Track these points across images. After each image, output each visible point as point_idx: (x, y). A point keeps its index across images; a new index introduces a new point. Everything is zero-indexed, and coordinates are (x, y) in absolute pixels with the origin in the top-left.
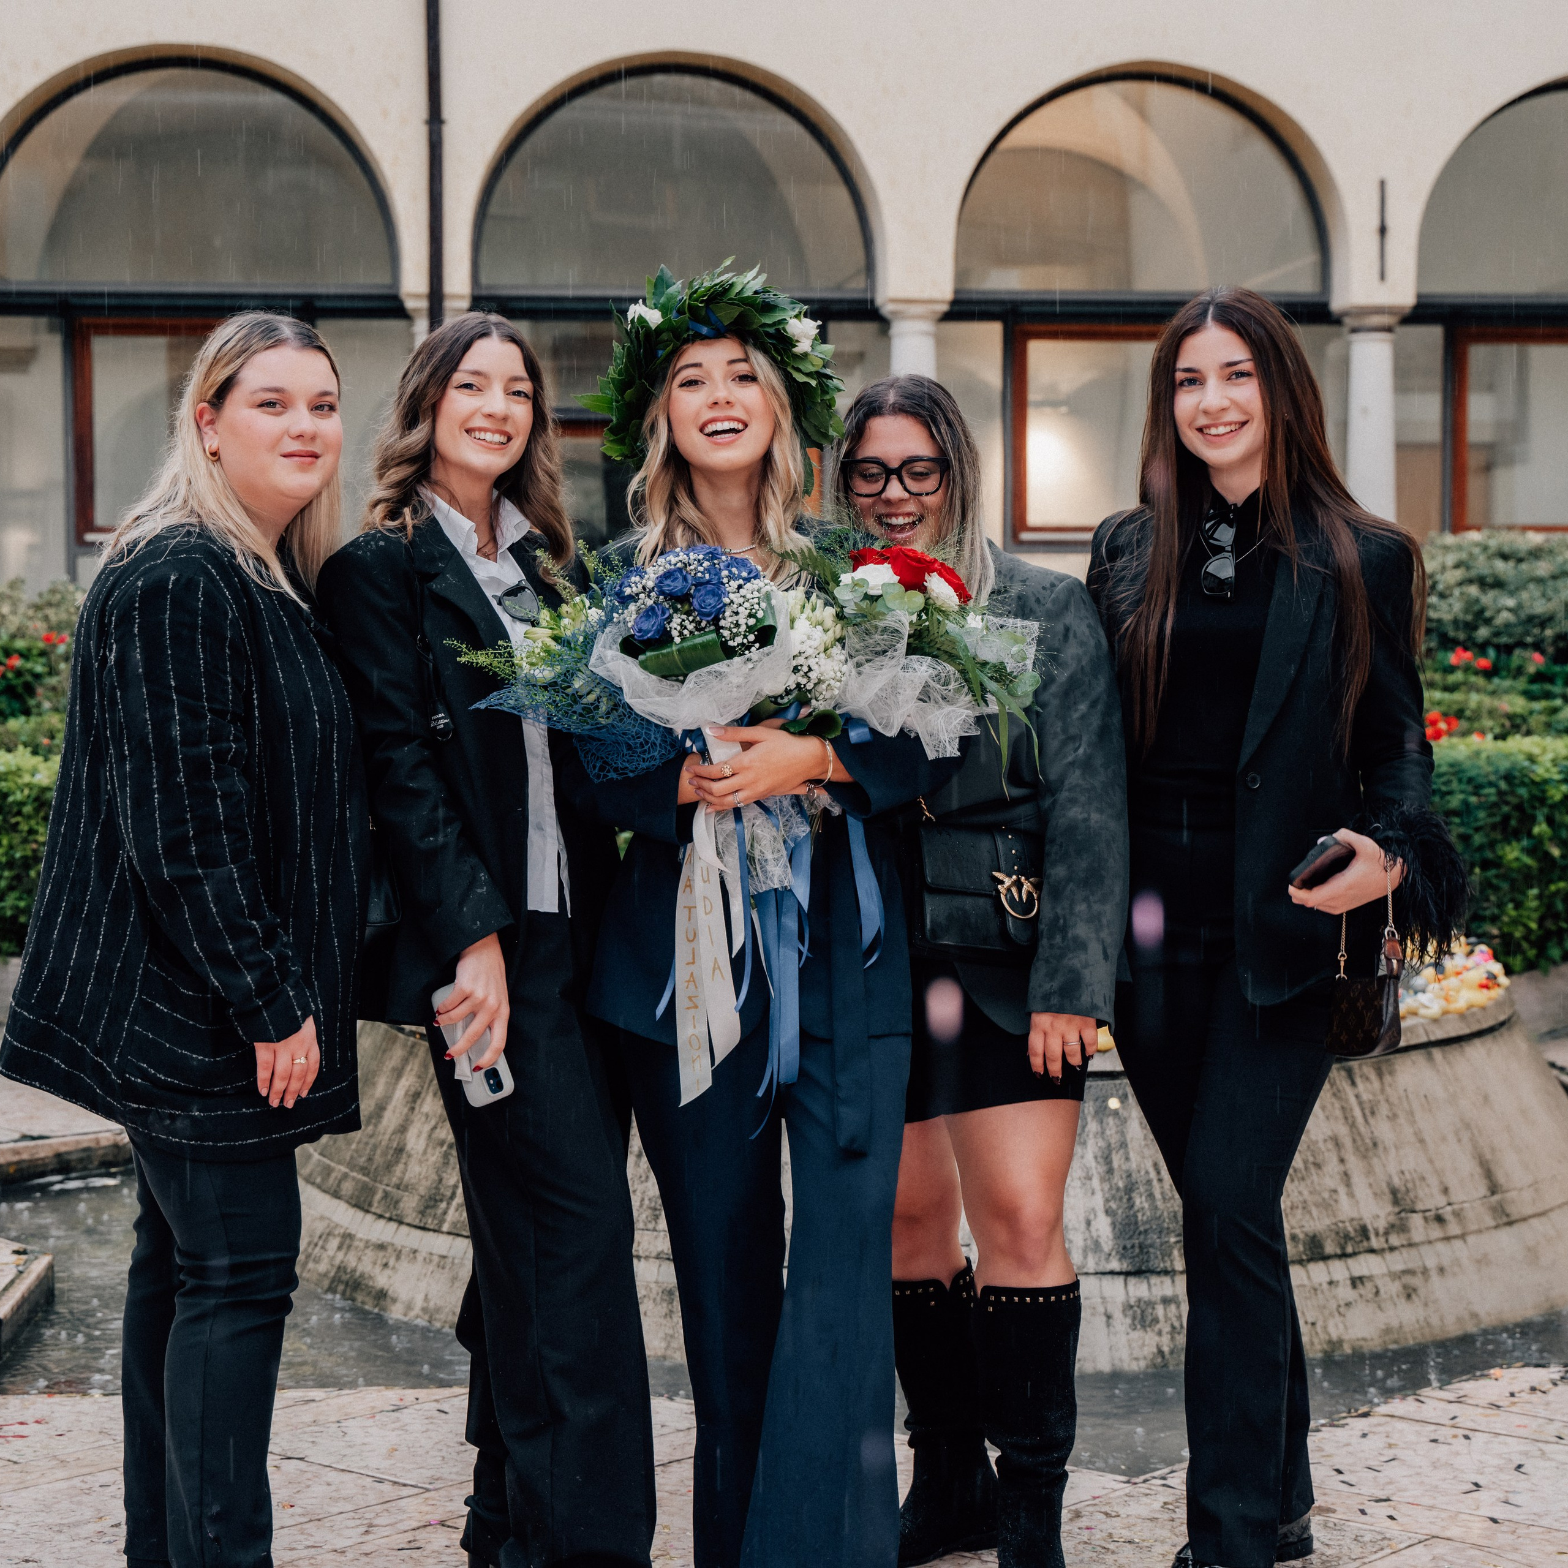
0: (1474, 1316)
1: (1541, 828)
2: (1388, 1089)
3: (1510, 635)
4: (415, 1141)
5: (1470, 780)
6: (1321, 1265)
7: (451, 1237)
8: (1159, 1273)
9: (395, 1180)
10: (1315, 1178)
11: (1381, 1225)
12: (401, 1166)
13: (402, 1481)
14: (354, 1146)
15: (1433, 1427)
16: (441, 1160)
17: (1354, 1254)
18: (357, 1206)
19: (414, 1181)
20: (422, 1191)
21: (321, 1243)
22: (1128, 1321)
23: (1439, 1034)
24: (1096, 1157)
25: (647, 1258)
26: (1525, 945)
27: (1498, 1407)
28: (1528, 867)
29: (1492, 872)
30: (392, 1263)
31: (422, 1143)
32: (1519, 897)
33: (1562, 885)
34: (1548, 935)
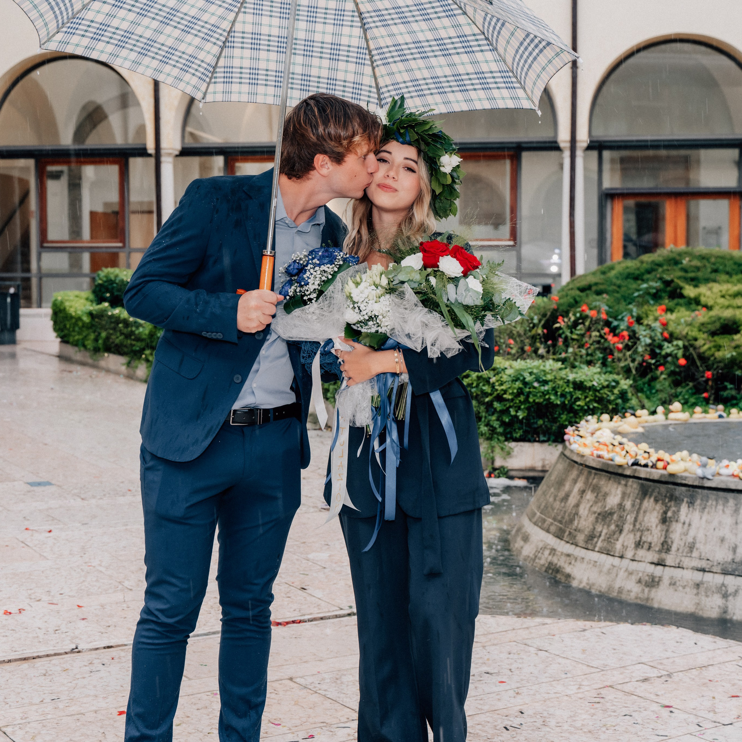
4: (583, 510)
7: (599, 554)
9: (574, 527)
12: (577, 521)
13: (591, 665)
14: (555, 511)
16: (594, 520)
18: (557, 537)
19: (582, 528)
20: (586, 533)
21: (541, 551)
25: (687, 569)
30: (573, 562)
31: (586, 512)
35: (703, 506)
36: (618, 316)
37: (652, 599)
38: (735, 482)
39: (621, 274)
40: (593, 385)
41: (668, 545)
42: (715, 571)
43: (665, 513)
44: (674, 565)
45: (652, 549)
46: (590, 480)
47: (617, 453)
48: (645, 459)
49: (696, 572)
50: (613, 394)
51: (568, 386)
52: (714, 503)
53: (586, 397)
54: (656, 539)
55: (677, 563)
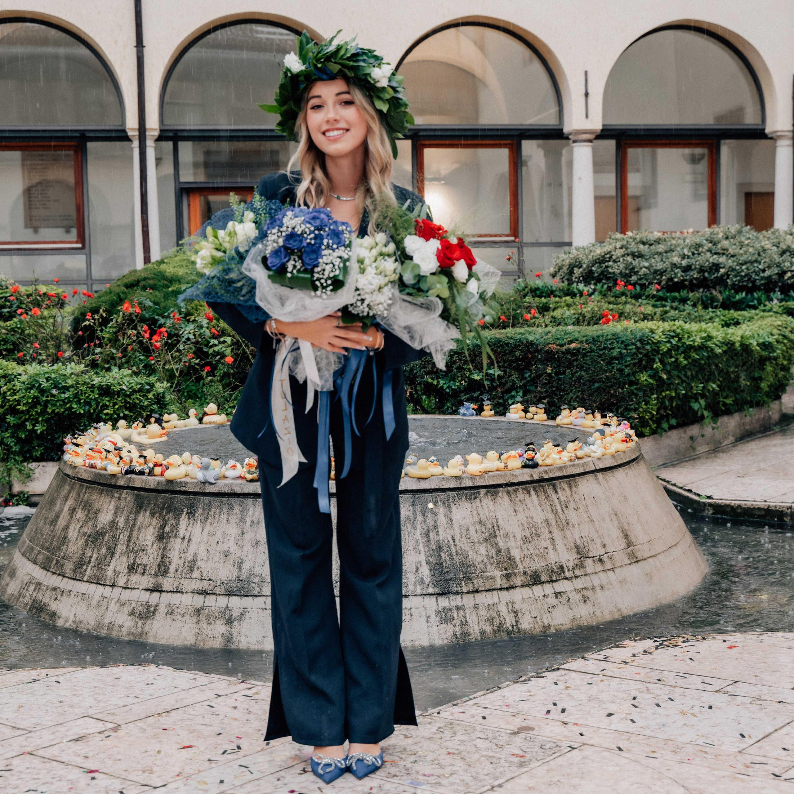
0: (619, 610)
1: (657, 365)
2: (574, 495)
3: (647, 280)
4: (72, 534)
5: (623, 342)
6: (539, 586)
7: (88, 584)
9: (62, 554)
10: (536, 541)
11: (571, 565)
12: (65, 546)
13: (18, 726)
14: (44, 537)
15: (590, 676)
16: (84, 543)
17: (557, 580)
18: (43, 568)
19: (71, 554)
20: (75, 559)
21: (26, 587)
22: (438, 619)
23: (601, 466)
24: (421, 534)
25: (186, 592)
26: (651, 423)
27: (626, 663)
28: (652, 384)
29: (634, 387)
30: (59, 597)
31: (76, 534)
32: (647, 399)
33: (668, 392)
34: (662, 417)
35: (205, 516)
36: (164, 313)
37: (147, 634)
38: (241, 484)
40: (122, 389)
41: (165, 566)
42: (217, 592)
43: (163, 527)
44: (172, 590)
45: (147, 573)
46: (82, 496)
47: (110, 460)
48: (140, 464)
49: (196, 596)
50: (147, 399)
51: (93, 392)
52: (218, 511)
53: (115, 404)
54: (152, 561)
55: (175, 587)
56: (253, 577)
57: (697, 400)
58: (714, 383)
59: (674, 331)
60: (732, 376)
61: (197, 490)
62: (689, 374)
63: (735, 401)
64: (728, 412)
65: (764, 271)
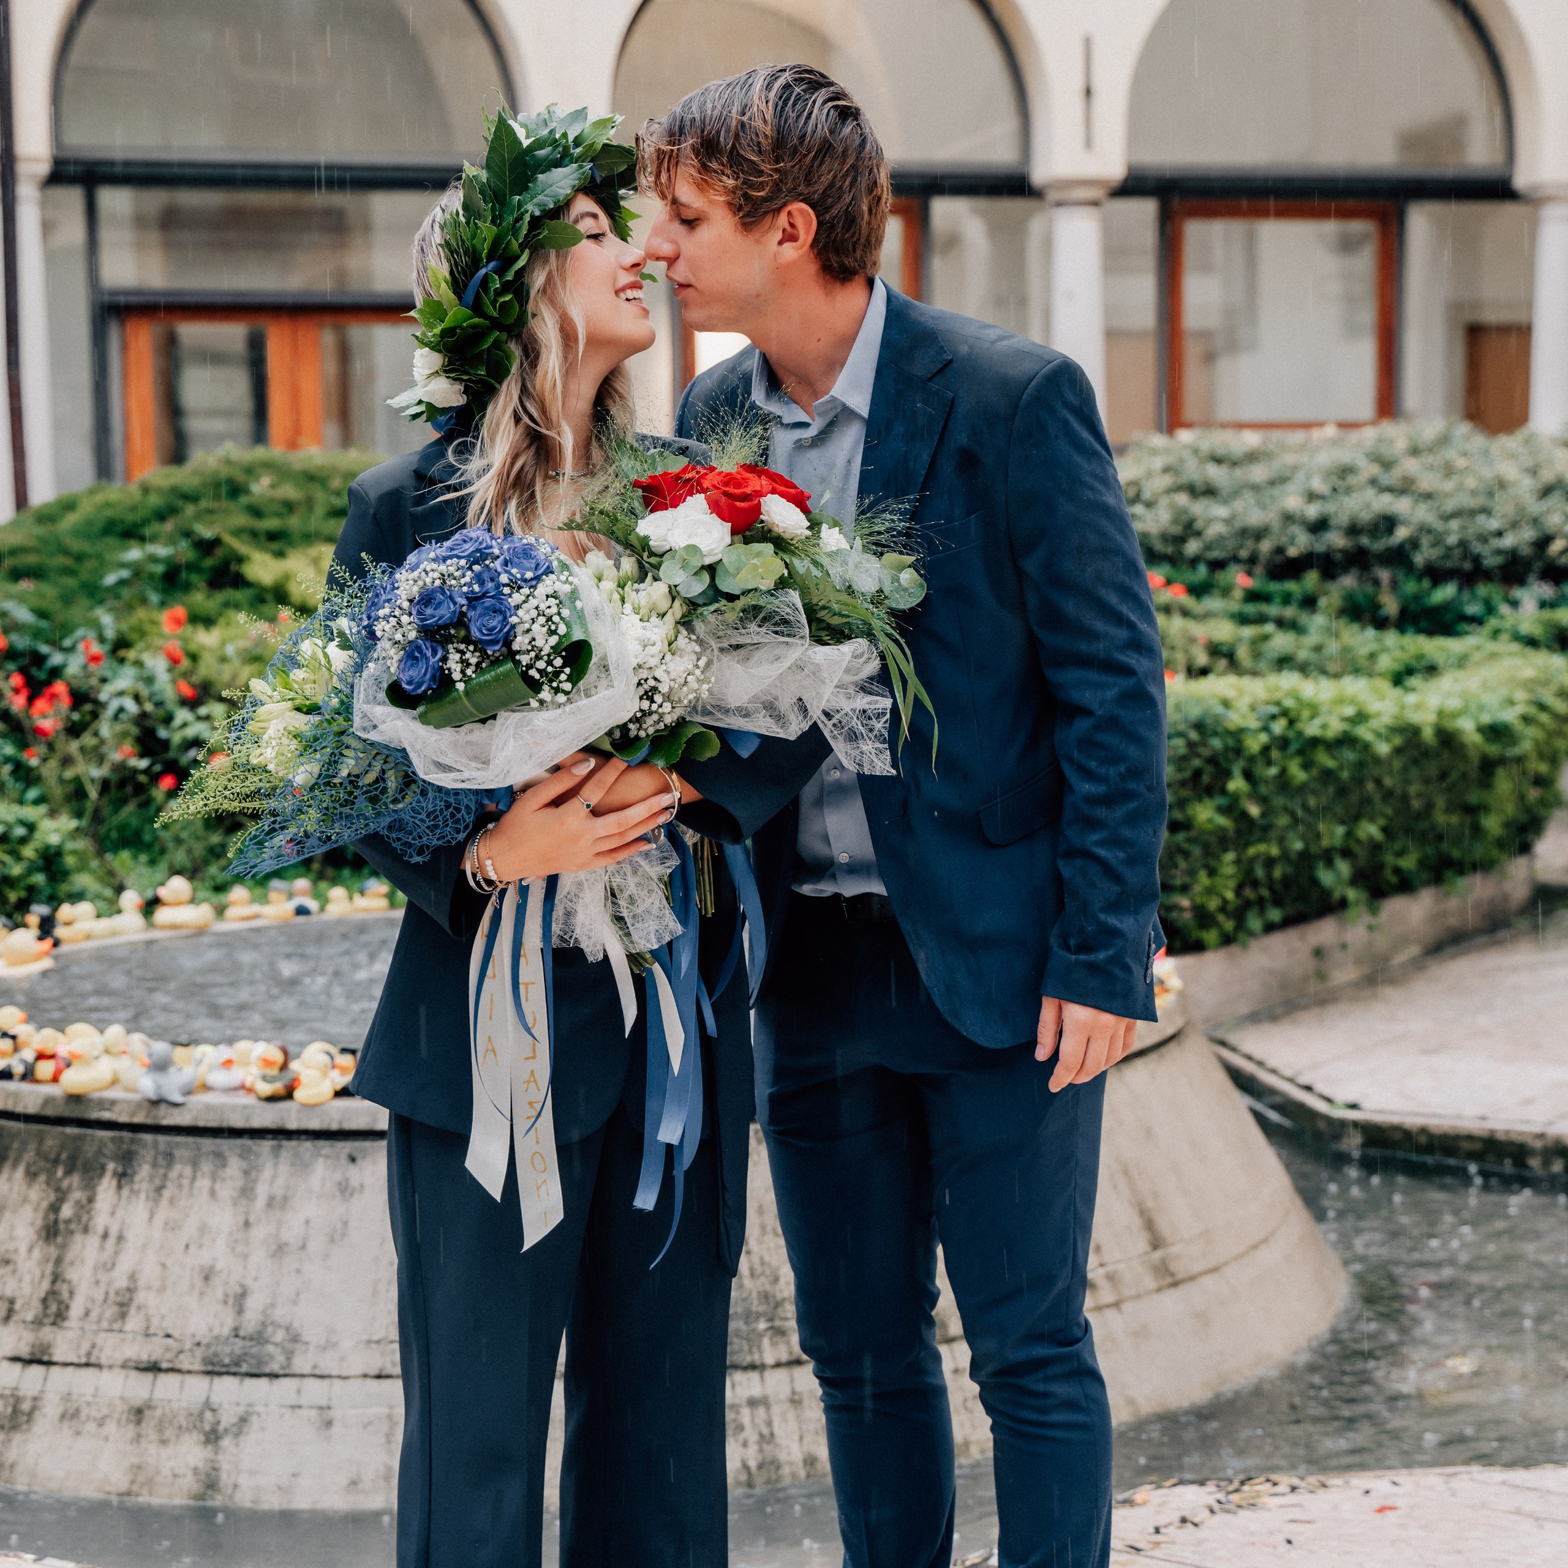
3: (1223, 549)
8: (745, 1368)
25: (110, 1367)
26: (1221, 918)
27: (1138, 1550)
28: (1223, 830)
29: (1181, 836)
32: (1213, 863)
33: (1262, 848)
34: (1247, 905)
35: (158, 1182)
36: (61, 638)
37: (12, 1466)
38: (245, 1107)
39: (89, 523)
41: (60, 1302)
42: (185, 1366)
43: (55, 1208)
44: (75, 1360)
45: (15, 1318)
48: (3, 1055)
49: (134, 1374)
50: (18, 858)
52: (188, 1171)
54: (26, 1288)
55: (83, 1351)
56: (270, 1329)
57: (1330, 863)
58: (1372, 819)
59: (1278, 703)
60: (1416, 804)
61: (139, 1119)
62: (1312, 802)
63: (1422, 863)
64: (1405, 886)
65: (1499, 534)
